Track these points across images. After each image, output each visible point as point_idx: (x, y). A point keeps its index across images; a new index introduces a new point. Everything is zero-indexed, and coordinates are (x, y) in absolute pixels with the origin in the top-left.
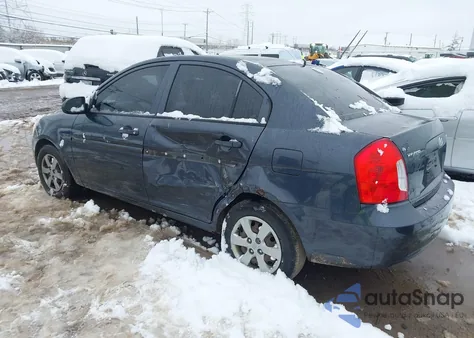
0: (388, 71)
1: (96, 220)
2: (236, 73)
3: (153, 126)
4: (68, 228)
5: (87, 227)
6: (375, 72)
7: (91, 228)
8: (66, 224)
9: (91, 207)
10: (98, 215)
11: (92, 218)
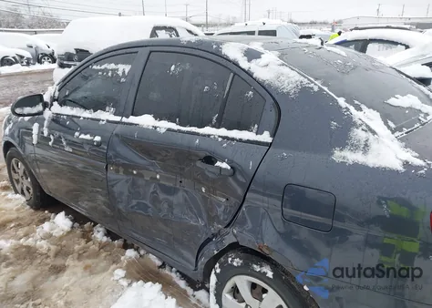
0: (396, 43)
1: (64, 242)
2: (224, 62)
3: (117, 135)
4: (29, 254)
5: (51, 254)
6: (381, 45)
7: (56, 255)
8: (28, 247)
9: (61, 222)
10: (69, 233)
11: (61, 238)
